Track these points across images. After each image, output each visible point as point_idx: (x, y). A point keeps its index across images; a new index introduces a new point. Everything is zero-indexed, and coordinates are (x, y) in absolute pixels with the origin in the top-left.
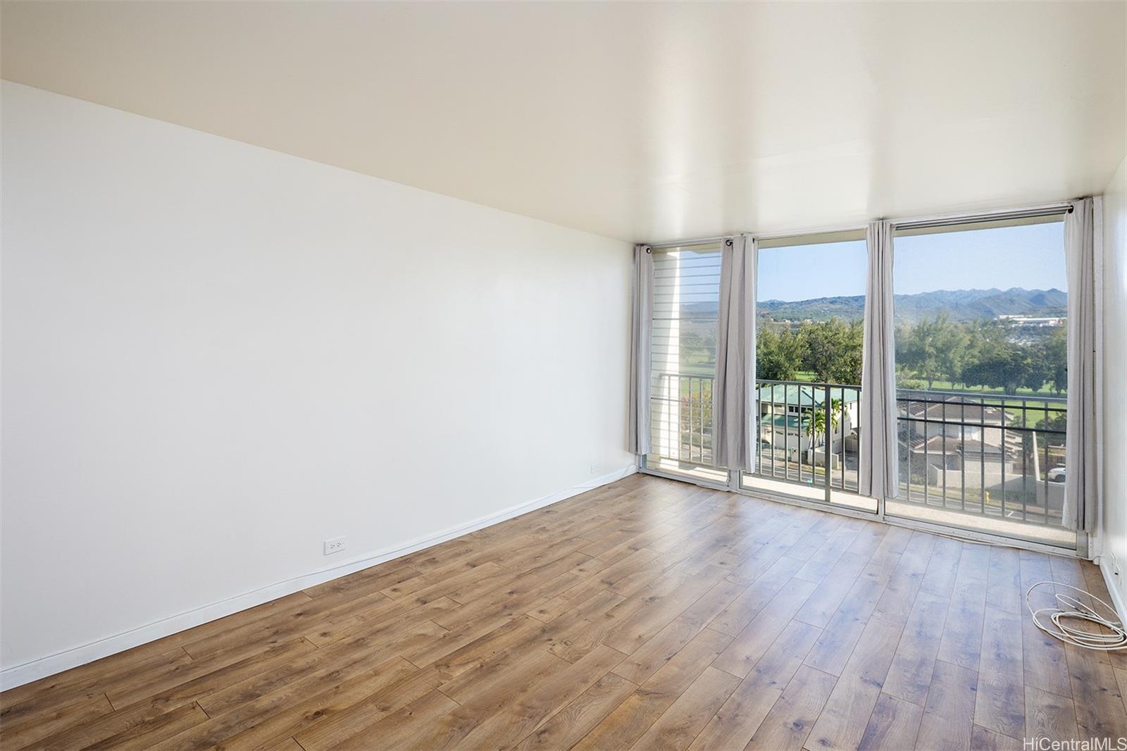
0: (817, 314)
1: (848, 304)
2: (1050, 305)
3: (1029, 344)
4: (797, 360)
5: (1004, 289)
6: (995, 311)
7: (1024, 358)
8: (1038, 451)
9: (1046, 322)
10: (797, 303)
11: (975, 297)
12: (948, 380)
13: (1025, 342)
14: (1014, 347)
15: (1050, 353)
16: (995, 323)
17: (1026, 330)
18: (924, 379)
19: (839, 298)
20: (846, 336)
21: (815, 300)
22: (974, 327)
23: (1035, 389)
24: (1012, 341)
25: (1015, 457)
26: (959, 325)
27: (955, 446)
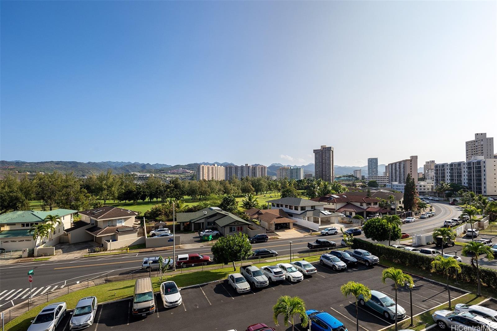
0: (48, 169)
1: (66, 165)
2: (147, 169)
3: (141, 183)
4: (32, 195)
5: (133, 162)
6: (130, 170)
7: (140, 189)
8: (146, 225)
9: (146, 175)
10: (35, 163)
11: (123, 165)
12: (112, 199)
13: (140, 183)
14: (136, 185)
15: (148, 186)
16: (129, 175)
17: (140, 178)
18: (102, 199)
19: (61, 161)
20: (63, 181)
21: (47, 162)
22: (122, 177)
23: (143, 200)
24: (136, 182)
25: (138, 230)
26: (117, 176)
27: (115, 230)
